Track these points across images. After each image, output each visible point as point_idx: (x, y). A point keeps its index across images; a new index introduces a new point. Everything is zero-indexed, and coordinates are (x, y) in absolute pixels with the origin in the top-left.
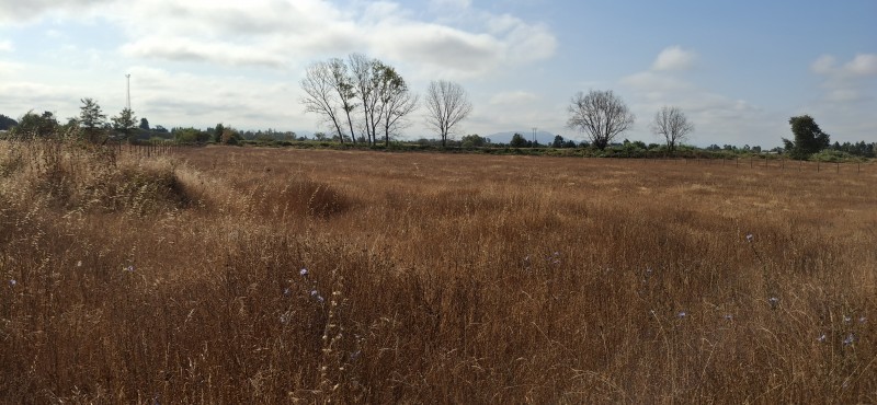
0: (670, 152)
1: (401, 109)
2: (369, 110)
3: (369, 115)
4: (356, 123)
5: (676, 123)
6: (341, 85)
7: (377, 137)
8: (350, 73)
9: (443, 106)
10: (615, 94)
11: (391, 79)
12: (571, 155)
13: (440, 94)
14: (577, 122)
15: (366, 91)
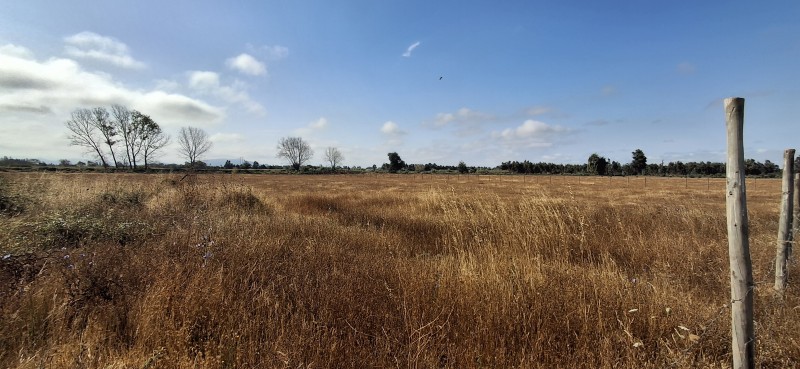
0: (334, 171)
1: (157, 145)
2: (130, 145)
3: (129, 148)
4: (118, 152)
5: (336, 156)
6: (104, 126)
7: (137, 164)
8: (113, 118)
9: (191, 143)
10: (303, 140)
11: (148, 125)
12: (281, 173)
13: (189, 136)
14: (282, 154)
15: (127, 131)
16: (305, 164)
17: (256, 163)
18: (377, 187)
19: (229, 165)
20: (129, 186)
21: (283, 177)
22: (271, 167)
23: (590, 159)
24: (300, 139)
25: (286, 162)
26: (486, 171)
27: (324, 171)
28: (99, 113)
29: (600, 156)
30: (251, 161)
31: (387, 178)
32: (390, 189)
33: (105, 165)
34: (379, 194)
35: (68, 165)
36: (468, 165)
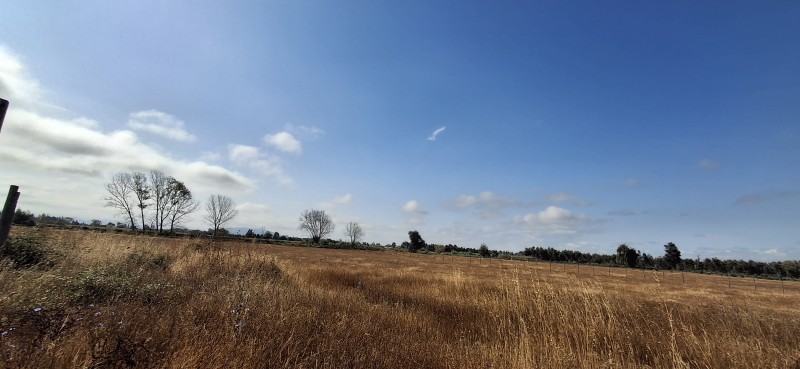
0: (354, 246)
1: (186, 210)
2: (160, 209)
3: (160, 212)
4: (149, 216)
5: (356, 231)
6: (140, 190)
7: (163, 228)
8: (149, 183)
9: (218, 210)
10: (326, 213)
11: (181, 190)
12: (300, 245)
13: (217, 204)
14: (303, 226)
15: (161, 195)
16: (325, 237)
17: (277, 234)
18: (397, 265)
19: (250, 234)
20: (157, 249)
21: (302, 249)
22: (291, 239)
23: (619, 250)
24: (323, 213)
25: (307, 235)
26: (507, 256)
27: (343, 246)
28: (138, 178)
29: (630, 247)
30: (273, 232)
31: (407, 256)
32: (410, 269)
33: (133, 227)
34: (399, 273)
35: (99, 225)
36: (490, 248)
